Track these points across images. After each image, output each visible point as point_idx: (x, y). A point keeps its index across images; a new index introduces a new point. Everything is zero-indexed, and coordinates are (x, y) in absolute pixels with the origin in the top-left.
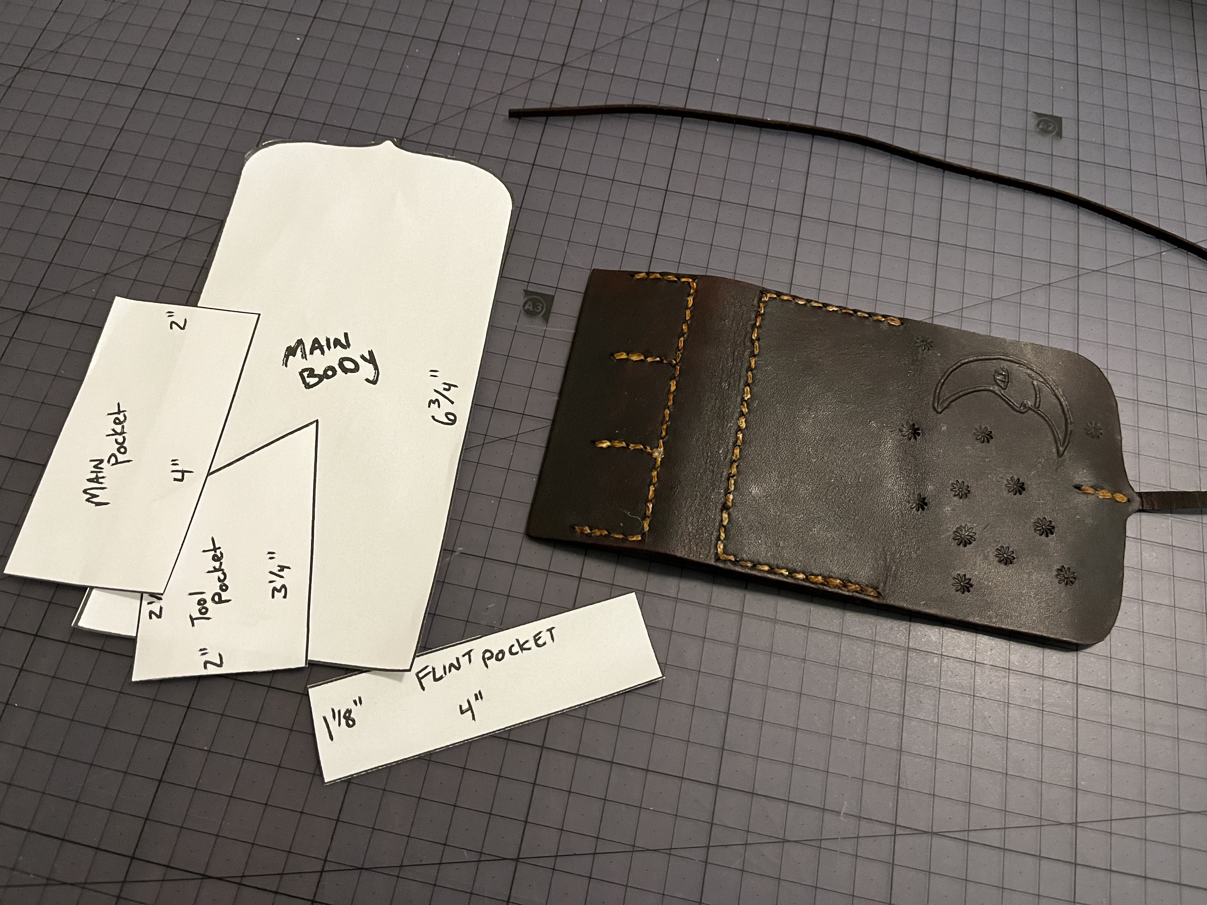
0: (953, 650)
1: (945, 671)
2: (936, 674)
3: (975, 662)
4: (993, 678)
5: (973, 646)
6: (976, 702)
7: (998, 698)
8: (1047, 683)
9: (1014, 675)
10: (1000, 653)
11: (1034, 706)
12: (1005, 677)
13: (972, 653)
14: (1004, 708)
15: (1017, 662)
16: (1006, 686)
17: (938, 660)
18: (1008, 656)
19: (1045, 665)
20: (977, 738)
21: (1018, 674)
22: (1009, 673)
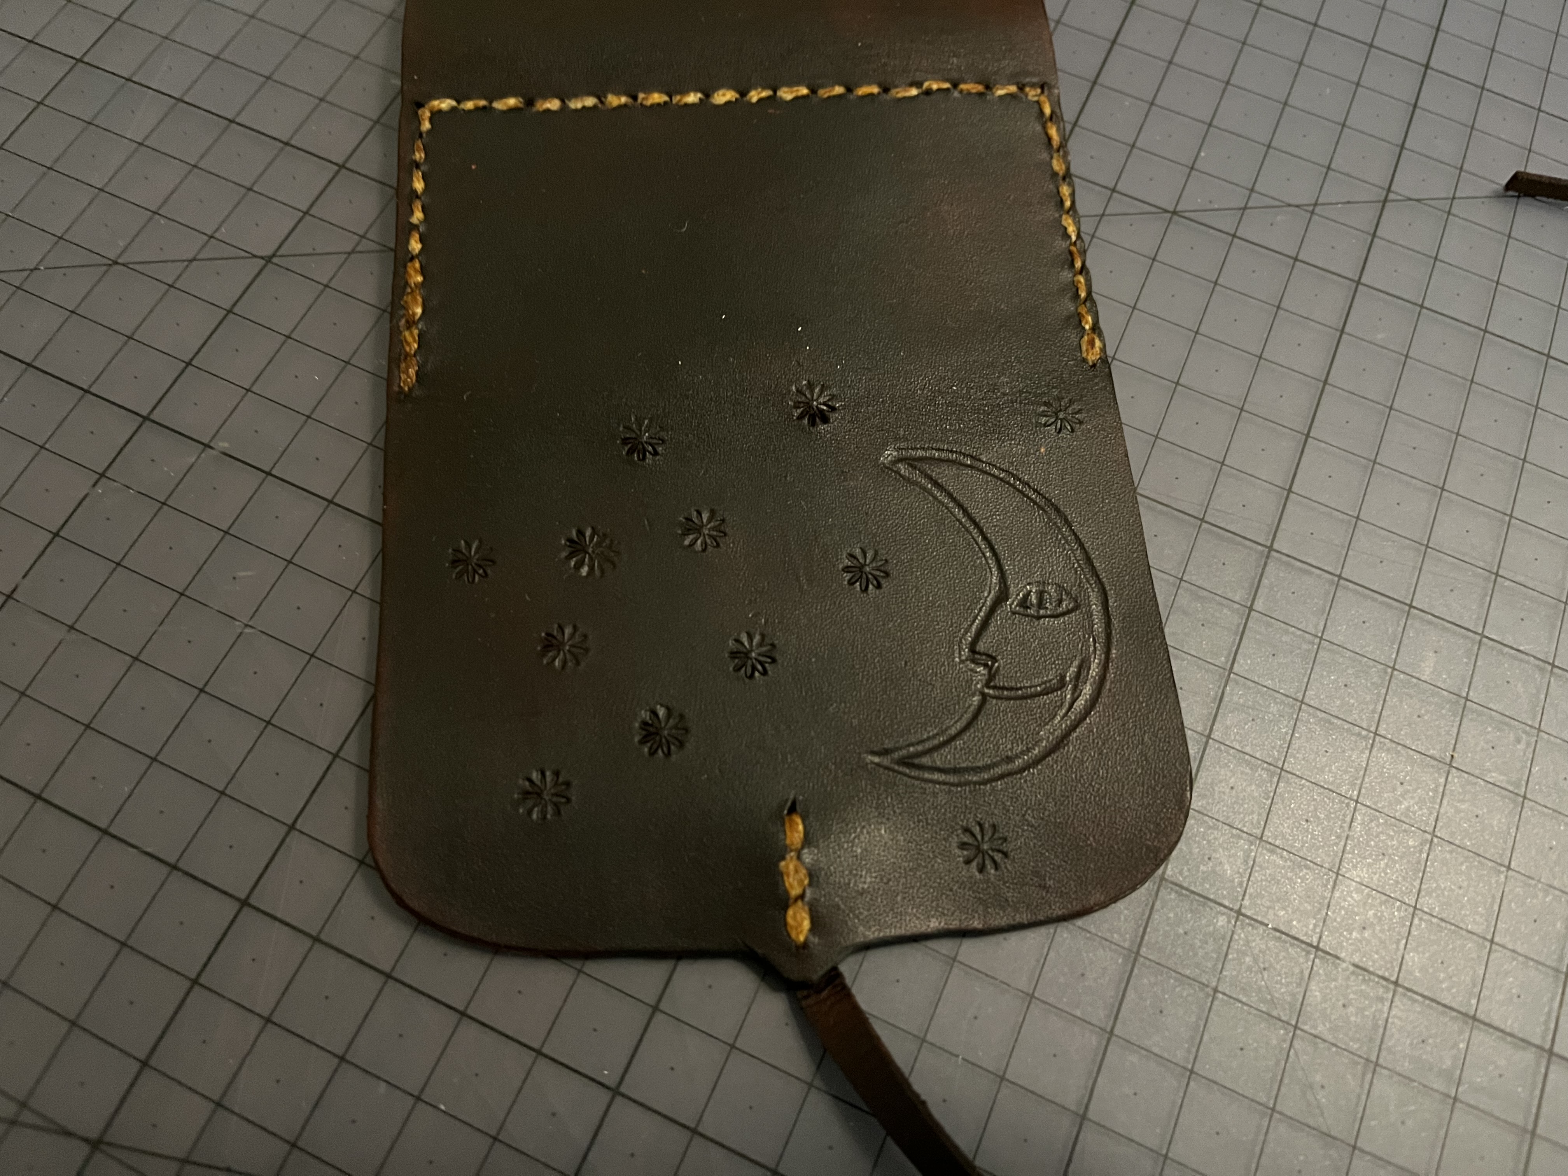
0: (1269, 908)
1: (1238, 951)
2: (1215, 956)
3: (1317, 948)
4: (1352, 996)
5: (1320, 910)
6: (1297, 1044)
7: (1354, 1046)
8: (1480, 1036)
9: (1405, 1000)
10: (1382, 942)
11: (1438, 1084)
12: (1381, 1000)
13: (1315, 926)
14: (1364, 1075)
15: (1421, 970)
16: (1381, 1023)
17: (1229, 922)
18: (1400, 953)
19: (1485, 992)
20: (1281, 1130)
21: (1416, 1001)
22: (1395, 992)
